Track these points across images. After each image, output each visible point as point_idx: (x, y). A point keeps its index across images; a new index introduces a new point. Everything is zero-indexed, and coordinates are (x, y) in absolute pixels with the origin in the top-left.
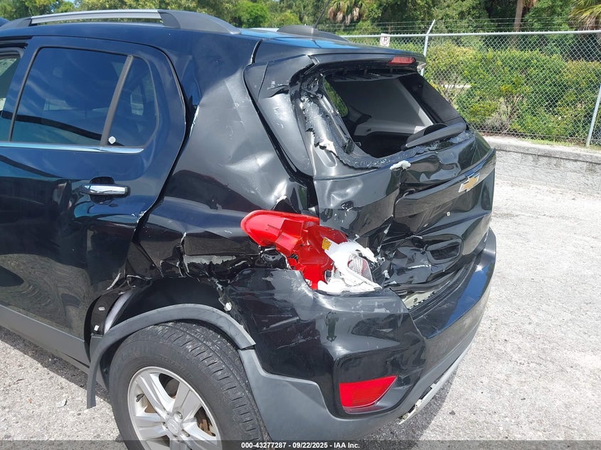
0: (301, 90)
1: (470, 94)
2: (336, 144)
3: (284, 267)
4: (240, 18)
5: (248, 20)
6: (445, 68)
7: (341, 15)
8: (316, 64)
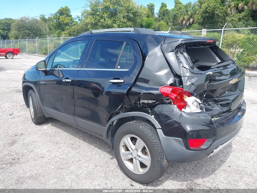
0: (178, 50)
1: (242, 53)
2: (189, 66)
3: (171, 104)
4: (142, 24)
5: (145, 25)
6: (231, 43)
7: (185, 22)
8: (183, 43)
